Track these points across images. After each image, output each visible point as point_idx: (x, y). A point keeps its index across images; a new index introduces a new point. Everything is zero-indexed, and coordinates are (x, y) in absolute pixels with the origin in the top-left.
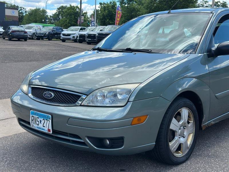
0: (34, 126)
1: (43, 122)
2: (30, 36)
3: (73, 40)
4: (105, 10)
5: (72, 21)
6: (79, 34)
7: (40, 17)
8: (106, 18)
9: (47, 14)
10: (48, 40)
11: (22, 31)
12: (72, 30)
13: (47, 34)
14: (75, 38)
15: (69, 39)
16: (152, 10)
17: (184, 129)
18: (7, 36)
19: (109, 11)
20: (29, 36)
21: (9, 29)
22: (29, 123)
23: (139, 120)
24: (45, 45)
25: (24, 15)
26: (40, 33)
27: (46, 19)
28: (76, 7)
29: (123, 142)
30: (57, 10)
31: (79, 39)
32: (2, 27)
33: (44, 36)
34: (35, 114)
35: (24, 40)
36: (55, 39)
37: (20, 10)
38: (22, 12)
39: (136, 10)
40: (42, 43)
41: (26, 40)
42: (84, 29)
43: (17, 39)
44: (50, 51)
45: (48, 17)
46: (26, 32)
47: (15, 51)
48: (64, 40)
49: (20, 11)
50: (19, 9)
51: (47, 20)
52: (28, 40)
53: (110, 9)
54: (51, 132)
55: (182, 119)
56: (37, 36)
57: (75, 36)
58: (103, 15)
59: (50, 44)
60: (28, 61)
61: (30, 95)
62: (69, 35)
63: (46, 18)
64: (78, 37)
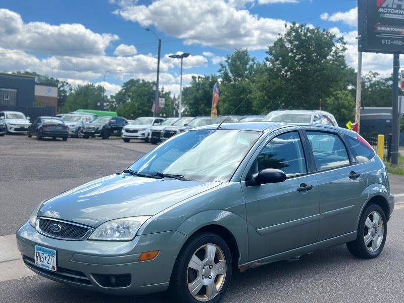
0: (39, 263)
1: (47, 259)
2: (73, 132)
3: (141, 139)
4: (198, 90)
5: (144, 106)
6: (151, 130)
7: (95, 99)
8: (201, 102)
9: (105, 94)
10: (101, 138)
11: (59, 125)
12: (141, 124)
13: (101, 128)
14: (146, 136)
15: (136, 138)
16: (271, 92)
17: (210, 268)
18: (35, 133)
19: (205, 92)
20: (70, 133)
21: (39, 121)
22: (33, 260)
23: (148, 255)
24: (95, 148)
25: (68, 94)
26: (89, 128)
27: (104, 101)
28: (152, 83)
29: (130, 280)
30: (123, 87)
31: (152, 138)
32: (28, 118)
33: (96, 132)
34: (40, 250)
35: (61, 139)
36: (115, 137)
37: (61, 87)
38: (64, 90)
39: (248, 91)
40: (91, 144)
41: (65, 139)
42: (161, 121)
43: (51, 138)
44: (100, 160)
45: (107, 98)
46: (65, 127)
47: (44, 159)
48: (127, 140)
49: (62, 89)
50: (59, 85)
51: (105, 104)
52: (68, 139)
53: (207, 88)
54: (55, 270)
55: (207, 257)
56: (85, 133)
57: (146, 132)
58: (195, 97)
59: (103, 145)
60: (59, 178)
61: (38, 227)
62: (136, 131)
63: (104, 99)
64: (151, 134)
